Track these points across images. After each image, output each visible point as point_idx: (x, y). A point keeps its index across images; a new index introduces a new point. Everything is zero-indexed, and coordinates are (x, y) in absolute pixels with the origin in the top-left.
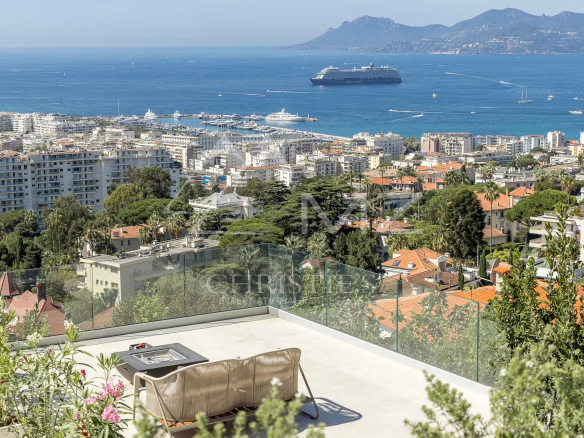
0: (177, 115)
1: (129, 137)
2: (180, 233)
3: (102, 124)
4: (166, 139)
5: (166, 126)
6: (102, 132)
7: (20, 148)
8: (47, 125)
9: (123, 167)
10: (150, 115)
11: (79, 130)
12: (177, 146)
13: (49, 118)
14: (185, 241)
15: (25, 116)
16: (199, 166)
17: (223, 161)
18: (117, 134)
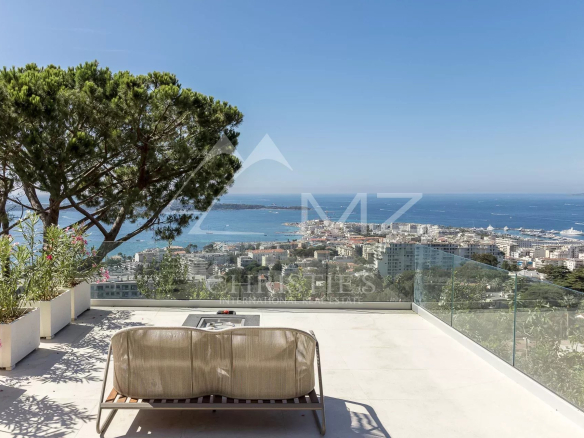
0: (506, 228)
1: (477, 239)
2: (499, 289)
3: (463, 231)
4: (498, 240)
5: (499, 234)
6: (463, 235)
7: (420, 240)
8: (435, 230)
9: (471, 252)
10: (490, 228)
11: (451, 233)
12: (504, 245)
13: (436, 227)
14: (501, 294)
15: (423, 226)
16: (516, 256)
17: (531, 254)
18: (471, 237)
